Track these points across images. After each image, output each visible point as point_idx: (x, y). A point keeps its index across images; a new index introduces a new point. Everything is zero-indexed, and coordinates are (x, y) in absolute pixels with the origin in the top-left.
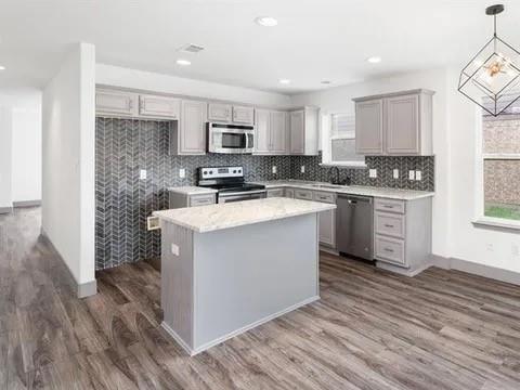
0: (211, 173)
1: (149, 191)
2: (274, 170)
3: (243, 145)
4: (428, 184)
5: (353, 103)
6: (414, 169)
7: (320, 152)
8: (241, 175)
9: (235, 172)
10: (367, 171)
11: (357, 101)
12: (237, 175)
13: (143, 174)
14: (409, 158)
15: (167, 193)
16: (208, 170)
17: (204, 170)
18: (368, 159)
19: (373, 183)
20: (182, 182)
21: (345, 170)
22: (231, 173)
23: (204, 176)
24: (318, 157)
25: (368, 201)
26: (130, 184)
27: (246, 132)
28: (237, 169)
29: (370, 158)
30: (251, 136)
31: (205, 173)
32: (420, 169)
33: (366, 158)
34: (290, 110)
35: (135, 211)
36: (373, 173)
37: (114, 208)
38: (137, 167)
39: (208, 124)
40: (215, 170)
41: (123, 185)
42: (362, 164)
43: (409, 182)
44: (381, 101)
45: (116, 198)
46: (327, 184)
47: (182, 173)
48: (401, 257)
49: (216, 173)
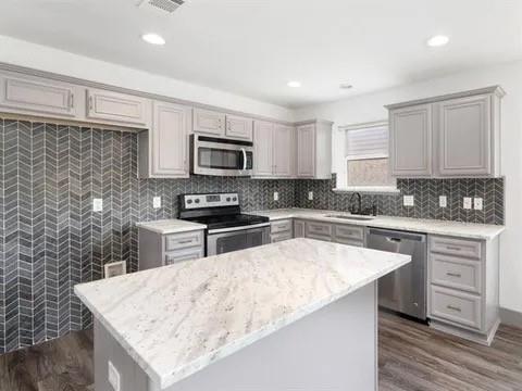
0: (197, 201)
1: (107, 229)
2: (276, 196)
3: (240, 166)
4: (494, 215)
5: (387, 111)
6: (472, 195)
7: (334, 175)
8: (236, 203)
9: (228, 200)
10: (399, 198)
11: (391, 108)
12: (232, 203)
13: (98, 205)
14: (463, 181)
15: (135, 230)
16: (194, 197)
17: (187, 198)
18: (401, 183)
19: (408, 213)
20: (158, 215)
21: (368, 196)
22: (223, 200)
23: (188, 206)
24: (332, 181)
25: (420, 239)
26: (78, 219)
27: (243, 149)
28: (231, 196)
29: (405, 181)
30: (250, 154)
31: (190, 202)
32: (480, 196)
33: (399, 181)
34: (296, 125)
35: (85, 257)
36: (409, 201)
37: (49, 254)
38: (89, 194)
39: (192, 137)
40: (203, 198)
41: (64, 221)
42: (392, 189)
43: (464, 212)
44: (429, 106)
45: (53, 241)
46: (345, 214)
47: (157, 202)
48: (474, 319)
49: (204, 202)
